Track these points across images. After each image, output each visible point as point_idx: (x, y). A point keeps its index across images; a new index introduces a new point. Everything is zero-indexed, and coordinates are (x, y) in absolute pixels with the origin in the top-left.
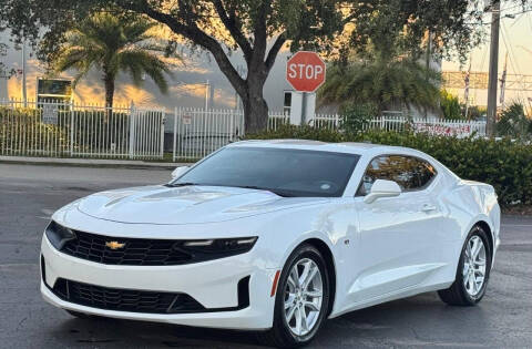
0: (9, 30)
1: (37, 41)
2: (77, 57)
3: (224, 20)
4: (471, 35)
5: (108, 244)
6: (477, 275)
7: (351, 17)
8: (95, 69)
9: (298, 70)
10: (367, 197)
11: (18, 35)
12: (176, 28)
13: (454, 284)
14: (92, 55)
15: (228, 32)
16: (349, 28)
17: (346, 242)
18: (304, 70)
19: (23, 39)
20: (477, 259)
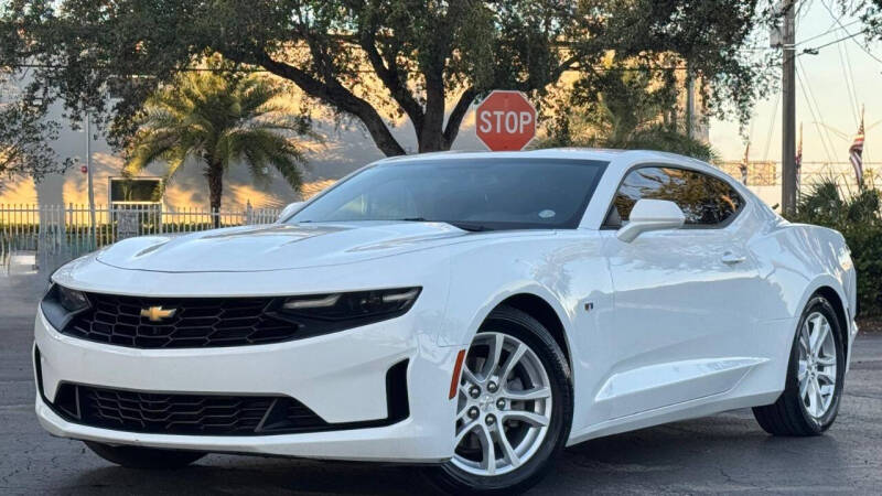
0: (61, 102)
1: (104, 115)
2: (166, 142)
3: (381, 72)
4: (754, 79)
5: (144, 312)
6: (822, 382)
7: (571, 61)
8: (194, 161)
9: (493, 120)
10: (622, 231)
11: (76, 108)
12: (311, 88)
13: (783, 397)
14: (187, 139)
15: (387, 91)
16: (569, 78)
17: (587, 307)
18: (503, 118)
19: (82, 114)
20: (821, 355)
